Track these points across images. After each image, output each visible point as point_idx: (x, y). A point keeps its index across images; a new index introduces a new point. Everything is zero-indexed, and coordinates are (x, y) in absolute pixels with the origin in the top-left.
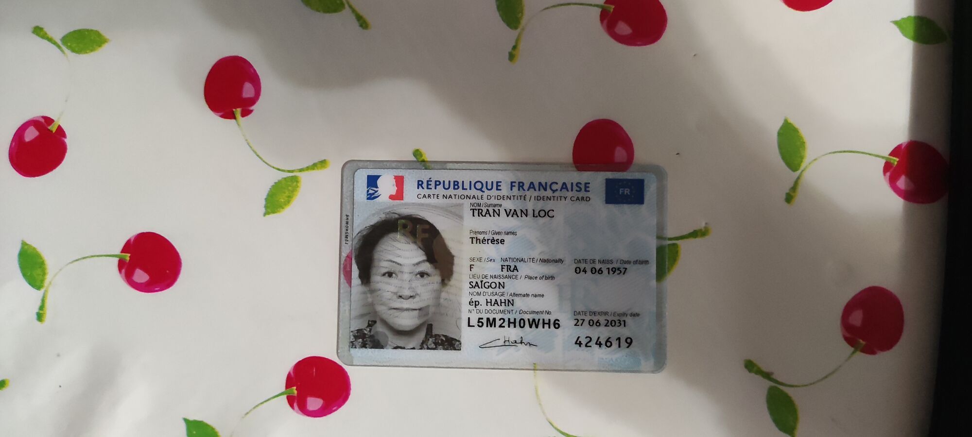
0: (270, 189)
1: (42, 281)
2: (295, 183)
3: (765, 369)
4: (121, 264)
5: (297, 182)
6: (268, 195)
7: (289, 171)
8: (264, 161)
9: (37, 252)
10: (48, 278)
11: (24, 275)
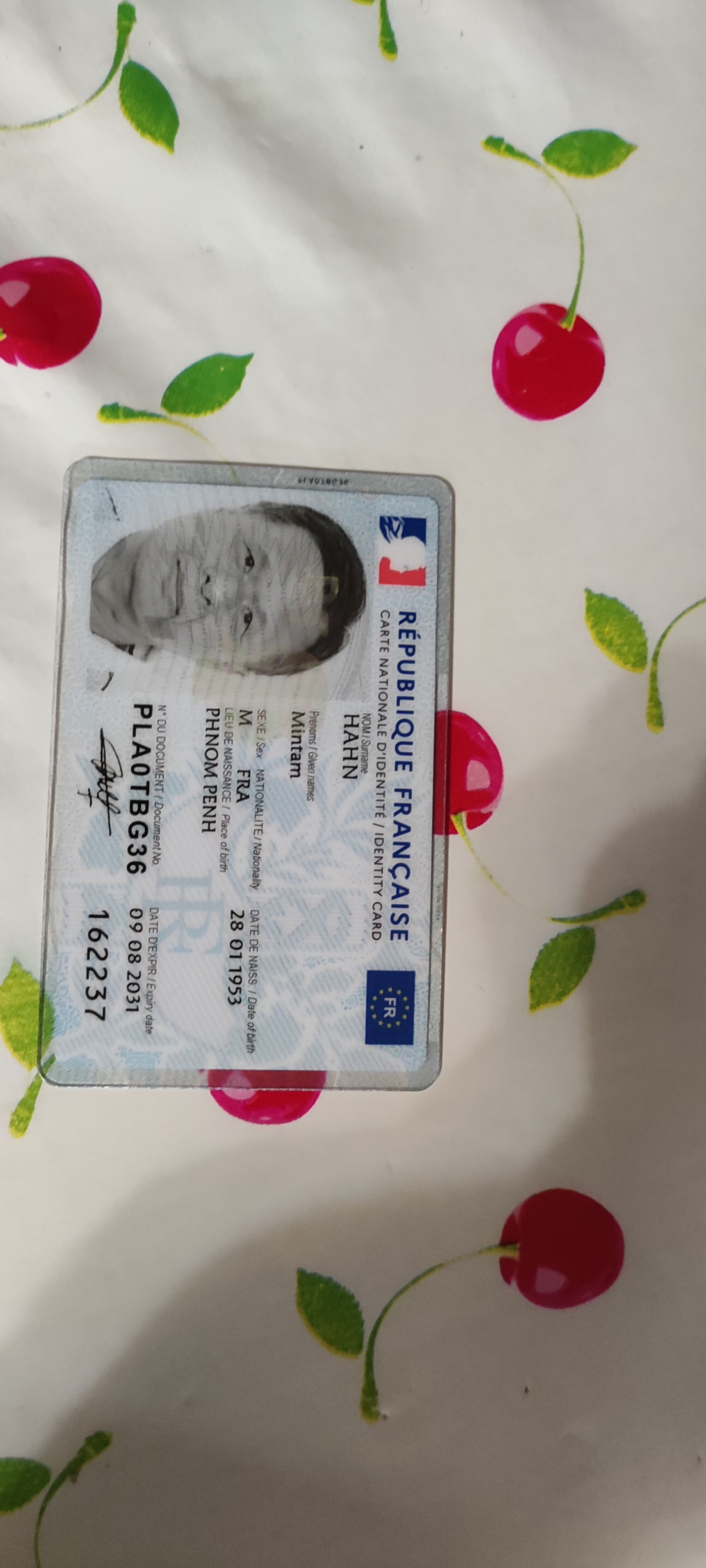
0: (633, 612)
1: (558, 163)
2: (632, 659)
3: (86, 1469)
4: (556, 311)
5: (634, 665)
6: (623, 606)
7: (656, 654)
8: (684, 613)
9: (612, 167)
10: (561, 175)
11: (575, 135)
